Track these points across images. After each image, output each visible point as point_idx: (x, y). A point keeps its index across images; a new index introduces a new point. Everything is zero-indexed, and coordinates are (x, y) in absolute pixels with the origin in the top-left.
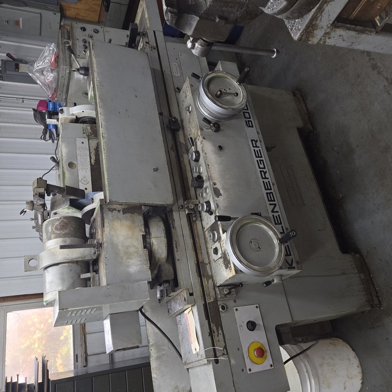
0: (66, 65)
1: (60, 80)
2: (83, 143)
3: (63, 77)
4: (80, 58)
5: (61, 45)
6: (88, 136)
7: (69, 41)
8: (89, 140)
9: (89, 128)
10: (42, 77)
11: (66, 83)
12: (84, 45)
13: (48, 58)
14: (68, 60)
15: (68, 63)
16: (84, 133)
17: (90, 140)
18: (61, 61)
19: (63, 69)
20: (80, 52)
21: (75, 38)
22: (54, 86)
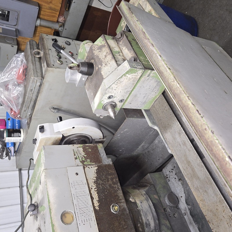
0: (37, 77)
1: (27, 94)
2: (77, 174)
3: (32, 90)
4: (55, 68)
5: (30, 57)
6: (83, 162)
7: (40, 51)
8: (84, 168)
9: (81, 149)
10: (6, 93)
11: (34, 98)
12: (57, 55)
13: (15, 70)
14: (39, 71)
15: (39, 74)
16: (76, 158)
17: (86, 169)
18: (31, 72)
19: (33, 81)
20: (54, 62)
21: (47, 48)
22: (21, 100)
